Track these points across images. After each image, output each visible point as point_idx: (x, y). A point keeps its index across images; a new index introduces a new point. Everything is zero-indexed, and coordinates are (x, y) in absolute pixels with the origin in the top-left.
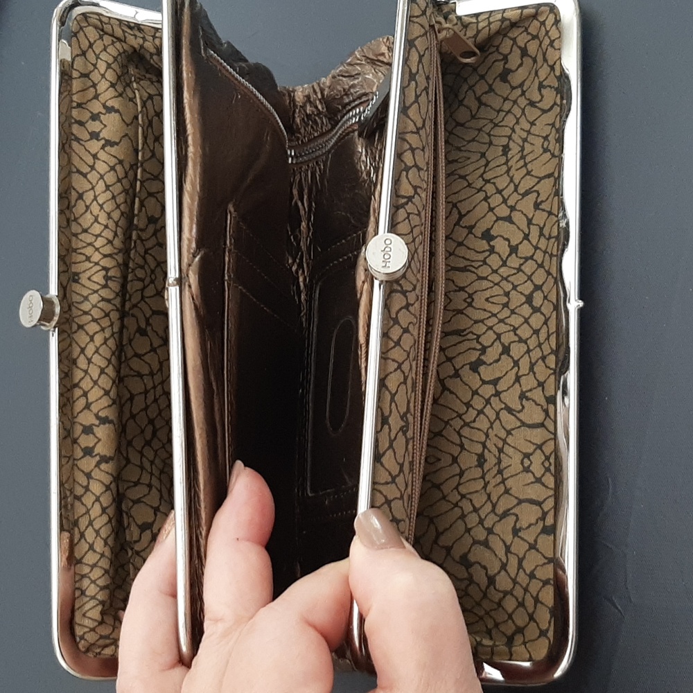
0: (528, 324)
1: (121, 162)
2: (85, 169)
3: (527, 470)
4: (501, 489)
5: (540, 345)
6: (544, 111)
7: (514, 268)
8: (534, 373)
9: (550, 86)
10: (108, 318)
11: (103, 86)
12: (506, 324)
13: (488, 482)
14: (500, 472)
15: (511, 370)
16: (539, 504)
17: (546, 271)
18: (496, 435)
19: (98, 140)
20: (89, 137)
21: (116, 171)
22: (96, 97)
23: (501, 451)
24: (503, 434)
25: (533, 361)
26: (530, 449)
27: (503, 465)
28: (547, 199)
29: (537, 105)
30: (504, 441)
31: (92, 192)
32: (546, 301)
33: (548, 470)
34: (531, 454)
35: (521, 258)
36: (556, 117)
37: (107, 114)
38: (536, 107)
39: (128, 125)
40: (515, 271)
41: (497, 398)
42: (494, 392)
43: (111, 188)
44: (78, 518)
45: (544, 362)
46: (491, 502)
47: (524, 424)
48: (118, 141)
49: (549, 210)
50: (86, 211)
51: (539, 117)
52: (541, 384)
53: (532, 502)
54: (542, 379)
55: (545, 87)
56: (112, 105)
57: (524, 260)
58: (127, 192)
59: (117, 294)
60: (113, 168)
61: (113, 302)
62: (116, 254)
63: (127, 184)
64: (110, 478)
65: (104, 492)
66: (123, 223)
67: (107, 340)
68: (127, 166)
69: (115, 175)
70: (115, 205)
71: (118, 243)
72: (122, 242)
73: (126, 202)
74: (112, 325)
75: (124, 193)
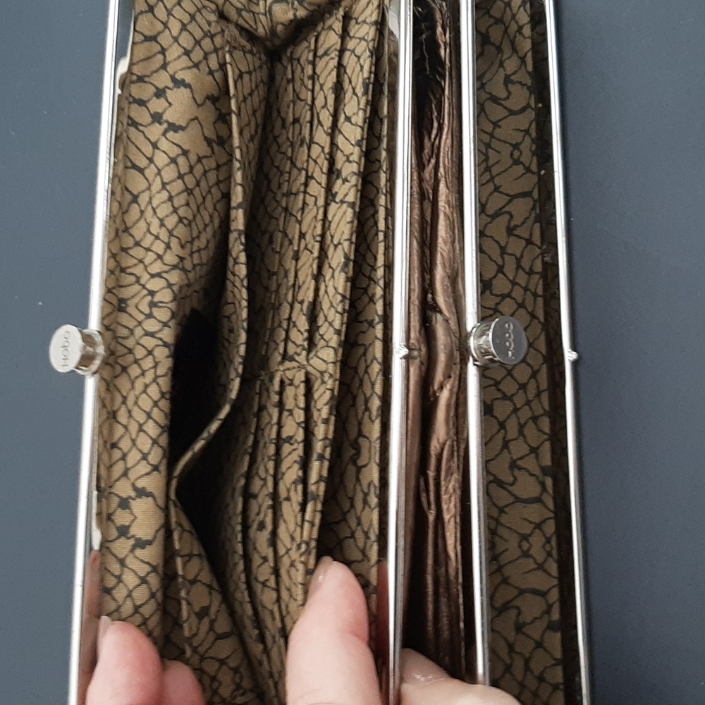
0: (512, 377)
1: (185, 153)
2: (142, 162)
3: (526, 554)
4: (498, 577)
5: (528, 403)
6: (512, 113)
7: (489, 309)
8: (525, 437)
9: (520, 83)
10: (151, 357)
11: (174, 52)
14: (495, 558)
15: (496, 434)
16: (543, 594)
17: (529, 312)
19: (160, 123)
20: (150, 120)
21: (176, 164)
22: (164, 66)
23: (493, 532)
24: (494, 512)
25: (522, 422)
26: (527, 529)
27: (499, 549)
28: (523, 223)
29: (503, 102)
30: (498, 521)
31: (148, 192)
32: (532, 350)
33: (549, 554)
34: (530, 535)
35: (497, 296)
36: (532, 123)
37: (175, 90)
38: (501, 105)
39: (199, 105)
40: (491, 312)
43: (168, 187)
45: (536, 424)
47: (517, 499)
48: (184, 125)
49: (527, 236)
50: (140, 218)
51: (505, 118)
52: (534, 450)
53: (535, 592)
54: (534, 445)
55: (513, 82)
56: (183, 77)
57: (500, 298)
58: (189, 191)
59: (165, 324)
60: (173, 161)
61: (158, 335)
62: (166, 272)
63: (191, 182)
64: (147, 568)
65: (138, 585)
66: (181, 231)
67: (146, 386)
68: (193, 158)
69: (176, 169)
70: (171, 209)
71: (170, 258)
72: (177, 256)
73: (188, 204)
74: (155, 367)
75: (185, 193)
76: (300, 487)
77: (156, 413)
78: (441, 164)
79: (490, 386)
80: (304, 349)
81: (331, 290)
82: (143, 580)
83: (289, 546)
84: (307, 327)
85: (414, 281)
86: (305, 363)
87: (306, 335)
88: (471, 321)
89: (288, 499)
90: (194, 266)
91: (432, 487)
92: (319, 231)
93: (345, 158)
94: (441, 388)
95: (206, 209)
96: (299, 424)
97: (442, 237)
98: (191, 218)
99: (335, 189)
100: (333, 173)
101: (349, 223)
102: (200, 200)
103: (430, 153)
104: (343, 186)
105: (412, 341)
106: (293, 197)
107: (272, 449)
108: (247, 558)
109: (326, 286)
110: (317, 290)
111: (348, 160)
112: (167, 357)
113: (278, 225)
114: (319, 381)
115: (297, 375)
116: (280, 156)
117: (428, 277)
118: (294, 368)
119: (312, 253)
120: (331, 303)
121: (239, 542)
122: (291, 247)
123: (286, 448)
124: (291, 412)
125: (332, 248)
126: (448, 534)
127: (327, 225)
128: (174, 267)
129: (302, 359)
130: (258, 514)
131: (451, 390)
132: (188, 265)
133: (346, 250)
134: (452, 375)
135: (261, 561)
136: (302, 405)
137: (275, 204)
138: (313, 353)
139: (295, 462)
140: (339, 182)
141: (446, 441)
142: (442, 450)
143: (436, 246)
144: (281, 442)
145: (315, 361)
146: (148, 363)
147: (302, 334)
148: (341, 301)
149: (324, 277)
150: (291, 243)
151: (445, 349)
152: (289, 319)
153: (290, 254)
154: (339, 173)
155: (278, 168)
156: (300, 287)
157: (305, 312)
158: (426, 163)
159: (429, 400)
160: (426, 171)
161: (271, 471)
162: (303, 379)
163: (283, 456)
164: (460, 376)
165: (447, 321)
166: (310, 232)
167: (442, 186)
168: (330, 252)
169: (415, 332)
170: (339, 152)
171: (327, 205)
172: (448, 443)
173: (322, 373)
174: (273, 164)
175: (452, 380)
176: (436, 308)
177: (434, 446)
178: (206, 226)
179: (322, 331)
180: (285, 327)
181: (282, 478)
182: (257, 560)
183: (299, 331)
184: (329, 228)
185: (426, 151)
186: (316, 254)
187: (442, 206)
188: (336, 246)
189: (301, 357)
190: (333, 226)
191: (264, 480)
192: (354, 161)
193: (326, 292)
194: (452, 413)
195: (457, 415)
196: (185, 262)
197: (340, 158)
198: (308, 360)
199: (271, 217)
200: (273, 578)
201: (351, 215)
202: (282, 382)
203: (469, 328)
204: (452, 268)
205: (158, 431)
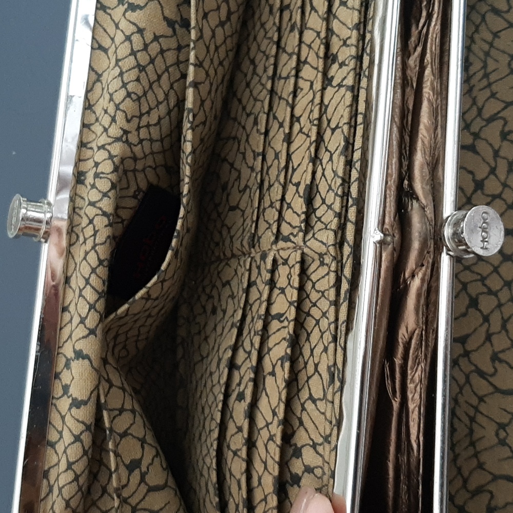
1: (140, 31)
2: (107, 43)
3: (502, 443)
4: (474, 463)
10: (91, 225)
12: (473, 272)
13: (459, 455)
14: (473, 444)
15: (480, 326)
18: (467, 402)
19: (123, 5)
20: (117, 3)
21: (131, 41)
23: (472, 419)
24: (474, 401)
26: (505, 419)
27: (476, 436)
30: (476, 409)
31: (108, 71)
34: (507, 425)
41: (466, 359)
42: (462, 352)
44: (49, 468)
46: (462, 476)
47: (497, 390)
48: (142, 4)
50: (102, 95)
58: (141, 68)
59: (105, 195)
60: (128, 38)
61: (97, 205)
62: (109, 144)
63: (143, 58)
64: (82, 427)
65: (73, 443)
66: (128, 105)
67: (87, 253)
68: (149, 36)
69: (130, 46)
70: (121, 84)
71: (115, 131)
72: (122, 129)
73: (138, 80)
74: (94, 235)
75: (136, 70)
76: (287, 365)
77: (94, 280)
78: (428, 51)
79: (476, 281)
80: (301, 230)
81: (329, 174)
82: (77, 439)
83: (269, 420)
84: (304, 210)
85: (392, 166)
86: (302, 244)
87: (303, 217)
88: (448, 208)
89: (273, 374)
90: (141, 141)
91: (398, 375)
92: (316, 114)
93: (341, 43)
94: (413, 276)
95: (160, 86)
96: (291, 303)
97: (424, 123)
98: (140, 93)
99: (332, 72)
100: (329, 58)
101: (348, 107)
102: (153, 77)
103: (417, 41)
104: (340, 70)
105: (387, 226)
106: (282, 81)
107: (259, 325)
108: (223, 427)
109: (324, 170)
110: (314, 173)
111: (345, 43)
112: (106, 226)
113: (263, 107)
114: (317, 263)
115: (293, 255)
116: (266, 42)
117: (405, 163)
118: (289, 248)
119: (308, 136)
120: (330, 186)
121: (218, 410)
122: (281, 129)
123: (275, 325)
124: (283, 291)
125: (329, 132)
126: (411, 423)
127: (323, 110)
128: (117, 139)
129: (299, 239)
130: (239, 384)
131: (423, 280)
132: (133, 138)
133: (346, 134)
134: (425, 264)
135: (236, 430)
136: (296, 285)
137: (259, 87)
138: (310, 235)
139: (284, 339)
140: (335, 66)
141: (416, 329)
142: (411, 339)
143: (417, 132)
144: (270, 318)
145: (312, 243)
146: (89, 231)
147: (298, 215)
148: (341, 185)
149: (321, 160)
150: (281, 125)
151: (420, 237)
152: (283, 199)
153: (281, 136)
154: (335, 58)
155: (264, 52)
156: (294, 170)
157: (302, 194)
158: (412, 51)
159: (399, 288)
160: (411, 58)
161: (257, 346)
162: (298, 259)
163: (271, 332)
164: (433, 265)
165: (424, 208)
166: (306, 115)
167: (428, 71)
168: (327, 136)
169: (390, 217)
170: (334, 36)
171: (323, 89)
172: (417, 332)
173: (321, 255)
174: (259, 49)
175: (424, 268)
176: (413, 195)
177: (403, 334)
178: (159, 103)
179: (319, 213)
180: (278, 207)
181: (268, 353)
182: (231, 429)
183: (295, 212)
184: (325, 112)
185: (413, 39)
186: (314, 138)
187: (426, 92)
188: (333, 130)
189: (297, 238)
190: (330, 110)
191: (249, 353)
192: (352, 45)
193: (323, 174)
194: (422, 301)
195: (427, 304)
196: (129, 135)
197: (335, 43)
198: (305, 242)
199: (256, 100)
200: (244, 449)
201: (351, 99)
202: (275, 261)
203: (445, 215)
204: (433, 156)
205: (95, 297)
